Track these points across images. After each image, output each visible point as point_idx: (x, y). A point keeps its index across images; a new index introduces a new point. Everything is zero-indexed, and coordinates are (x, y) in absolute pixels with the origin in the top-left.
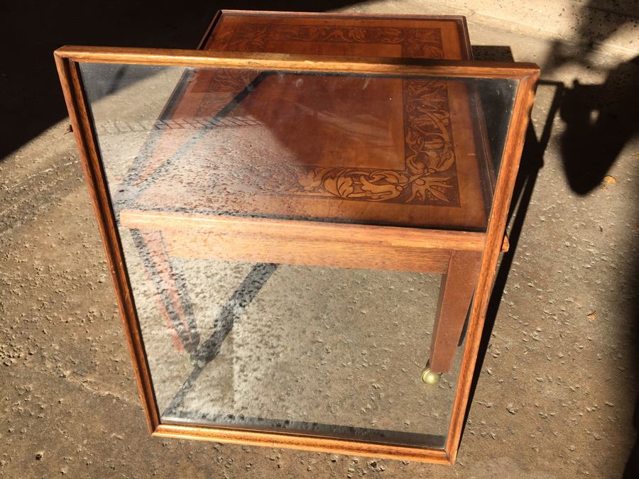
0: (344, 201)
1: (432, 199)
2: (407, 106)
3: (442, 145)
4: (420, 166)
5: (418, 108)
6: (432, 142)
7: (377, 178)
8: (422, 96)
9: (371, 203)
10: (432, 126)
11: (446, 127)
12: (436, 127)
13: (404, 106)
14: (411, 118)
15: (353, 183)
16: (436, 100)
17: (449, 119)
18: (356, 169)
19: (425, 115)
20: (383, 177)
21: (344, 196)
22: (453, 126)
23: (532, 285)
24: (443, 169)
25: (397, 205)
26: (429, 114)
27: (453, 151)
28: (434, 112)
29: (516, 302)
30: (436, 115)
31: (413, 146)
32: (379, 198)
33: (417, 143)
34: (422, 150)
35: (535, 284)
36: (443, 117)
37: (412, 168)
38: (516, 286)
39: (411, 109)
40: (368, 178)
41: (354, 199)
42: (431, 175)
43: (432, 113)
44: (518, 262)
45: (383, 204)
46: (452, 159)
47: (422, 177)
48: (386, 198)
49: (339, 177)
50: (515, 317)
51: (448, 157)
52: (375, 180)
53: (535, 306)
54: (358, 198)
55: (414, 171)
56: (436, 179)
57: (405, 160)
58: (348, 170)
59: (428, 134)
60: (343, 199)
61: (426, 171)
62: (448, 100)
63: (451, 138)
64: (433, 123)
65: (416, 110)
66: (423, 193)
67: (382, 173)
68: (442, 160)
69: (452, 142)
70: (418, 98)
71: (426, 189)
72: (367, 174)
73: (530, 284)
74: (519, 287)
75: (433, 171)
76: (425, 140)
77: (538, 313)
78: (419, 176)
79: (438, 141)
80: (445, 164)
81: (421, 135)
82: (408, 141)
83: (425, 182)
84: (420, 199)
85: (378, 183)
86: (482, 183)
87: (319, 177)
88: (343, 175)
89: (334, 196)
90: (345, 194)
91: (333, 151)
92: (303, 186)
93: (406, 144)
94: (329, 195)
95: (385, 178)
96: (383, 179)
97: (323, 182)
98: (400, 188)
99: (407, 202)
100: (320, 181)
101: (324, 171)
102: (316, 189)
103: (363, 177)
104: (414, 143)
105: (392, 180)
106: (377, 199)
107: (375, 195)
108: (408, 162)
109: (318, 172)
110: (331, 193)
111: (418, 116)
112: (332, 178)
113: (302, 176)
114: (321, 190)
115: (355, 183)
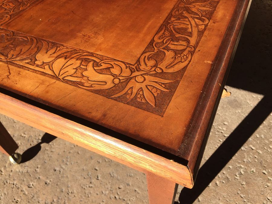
0: (57, 82)
1: (139, 100)
2: (175, 10)
3: (185, 47)
4: (151, 63)
5: (184, 12)
6: (176, 43)
7: (104, 66)
8: (194, 4)
9: (79, 90)
10: (186, 29)
11: (199, 31)
12: (190, 30)
13: (173, 9)
14: (173, 19)
15: (79, 67)
16: (205, 8)
17: (206, 26)
18: (92, 54)
19: (187, 20)
20: (110, 66)
21: (61, 77)
22: (206, 33)
23: (266, 173)
24: (171, 70)
25: (101, 97)
26: (190, 19)
27: (192, 55)
28: (197, 18)
29: (247, 183)
30: (196, 20)
31: (158, 43)
32: (91, 86)
33: (163, 41)
34: (164, 49)
35: (269, 172)
36: (201, 23)
37: (142, 63)
38: (252, 170)
39: (177, 13)
40: (96, 64)
41: (67, 82)
42: (156, 75)
43: (193, 18)
44: (261, 151)
45: (90, 93)
46: (187, 62)
47: (145, 74)
48: (97, 87)
49: (72, 58)
50: (242, 196)
51: (182, 61)
52: (101, 68)
53: (262, 191)
54: (71, 81)
55: (143, 67)
56: (157, 79)
57: (142, 54)
58: (85, 54)
59: (178, 35)
60: (59, 79)
61: (153, 69)
62: (215, 10)
63: (197, 43)
64: (189, 26)
65: (182, 13)
66: (135, 91)
67: (112, 63)
68: (176, 62)
69: (195, 47)
70: (190, 4)
71: (141, 88)
72: (98, 60)
73: (264, 171)
74: (255, 171)
75: (160, 71)
76: (172, 40)
77: (262, 197)
78: (143, 72)
79: (184, 43)
80: (176, 66)
81: (172, 35)
82: (156, 39)
83: (145, 80)
84: (128, 97)
85: (100, 72)
86: (202, 94)
87: (55, 55)
88: (77, 57)
89: (53, 74)
90: (64, 76)
91: (86, 35)
92: (36, 60)
93: (153, 41)
94: (50, 72)
95: (111, 67)
96: (108, 68)
97: (55, 60)
98: (116, 81)
99: (113, 97)
100: (53, 58)
101: (65, 50)
102: (44, 65)
103: (92, 63)
104: (160, 41)
105: (116, 71)
106: (88, 87)
107: (89, 82)
108: (143, 57)
109: (60, 50)
110: (53, 71)
111: (179, 19)
112: (66, 58)
113: (43, 51)
114: (47, 67)
115: (82, 66)
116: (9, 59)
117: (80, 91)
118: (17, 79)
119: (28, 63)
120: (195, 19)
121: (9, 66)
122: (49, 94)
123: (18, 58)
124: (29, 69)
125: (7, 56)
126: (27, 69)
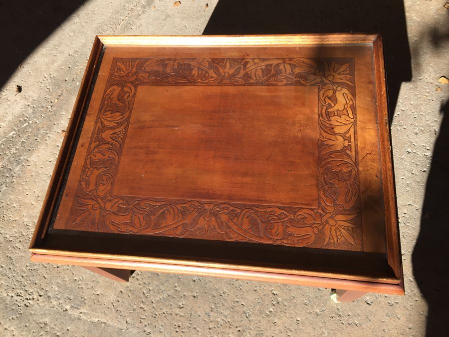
0: (358, 120)
2: (236, 83)
3: (286, 64)
4: (312, 77)
5: (238, 76)
6: (283, 70)
7: (328, 101)
8: (222, 74)
10: (263, 69)
11: (264, 61)
12: (264, 67)
13: (236, 85)
14: (252, 81)
15: (337, 115)
16: (228, 65)
17: (254, 59)
18: (321, 114)
19: (249, 72)
21: (353, 120)
22: (263, 57)
26: (248, 70)
27: (293, 58)
32: (351, 100)
33: (285, 78)
36: (251, 63)
39: (240, 81)
40: (330, 106)
41: (354, 114)
57: (305, 85)
58: (322, 119)
59: (274, 72)
60: (355, 121)
62: (229, 59)
63: (278, 59)
64: (258, 68)
65: (241, 78)
67: (323, 98)
68: (304, 65)
70: (224, 76)
71: (338, 74)
72: (325, 107)
75: (318, 70)
76: (280, 73)
79: (281, 66)
80: (308, 63)
81: (274, 76)
82: (284, 83)
83: (330, 75)
84: (349, 78)
85: (335, 101)
87: (333, 137)
88: (328, 122)
89: (353, 126)
90: (350, 120)
91: (298, 130)
92: (345, 147)
93: (286, 85)
94: (352, 130)
95: (328, 97)
96: (329, 98)
97: (338, 134)
98: (339, 88)
99: (352, 85)
100: (337, 136)
101: (324, 134)
102: (346, 138)
103: (328, 110)
104: (285, 80)
105: (330, 93)
106: (353, 101)
107: (348, 102)
108: (307, 84)
109: (325, 138)
110: (349, 129)
111: (250, 77)
112: (333, 128)
113: (333, 149)
114: (347, 136)
115: (336, 114)
116: (353, 166)
117: (358, 103)
118: (369, 146)
119: (351, 151)
120: (247, 67)
121: (360, 160)
122: (371, 118)
123: (349, 161)
124: (356, 145)
125: (351, 171)
126: (356, 147)
